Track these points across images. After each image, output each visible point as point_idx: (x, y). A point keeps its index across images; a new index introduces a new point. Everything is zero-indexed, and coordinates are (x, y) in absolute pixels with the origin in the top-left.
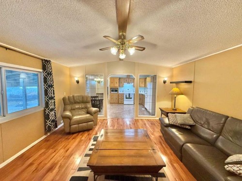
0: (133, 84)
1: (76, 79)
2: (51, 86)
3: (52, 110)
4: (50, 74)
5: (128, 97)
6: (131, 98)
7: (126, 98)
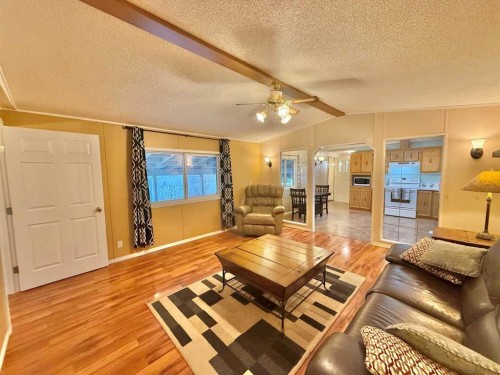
0: (418, 163)
1: (267, 160)
2: (228, 171)
3: (228, 201)
4: (227, 156)
5: (396, 197)
6: (408, 202)
7: (393, 200)
